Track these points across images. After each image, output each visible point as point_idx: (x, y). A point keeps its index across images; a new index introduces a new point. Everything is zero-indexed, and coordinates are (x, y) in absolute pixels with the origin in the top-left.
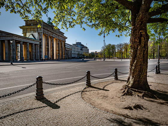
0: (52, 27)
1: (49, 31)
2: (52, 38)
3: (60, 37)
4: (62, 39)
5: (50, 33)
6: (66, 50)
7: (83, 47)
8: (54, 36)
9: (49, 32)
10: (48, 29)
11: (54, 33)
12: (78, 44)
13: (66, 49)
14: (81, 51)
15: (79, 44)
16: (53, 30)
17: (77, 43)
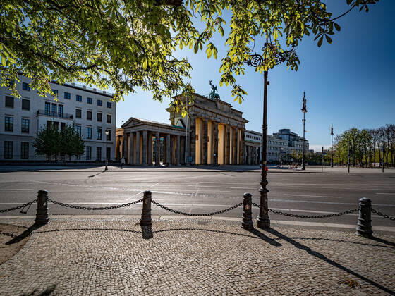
0: (214, 102)
1: (208, 111)
2: (215, 123)
3: (231, 120)
4: (236, 125)
5: (210, 114)
6: (247, 147)
7: (294, 140)
8: (219, 120)
9: (208, 113)
10: (206, 108)
11: (218, 114)
12: (283, 133)
13: (247, 144)
14: (290, 148)
15: (286, 133)
16: (217, 109)
17: (281, 131)
